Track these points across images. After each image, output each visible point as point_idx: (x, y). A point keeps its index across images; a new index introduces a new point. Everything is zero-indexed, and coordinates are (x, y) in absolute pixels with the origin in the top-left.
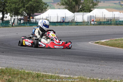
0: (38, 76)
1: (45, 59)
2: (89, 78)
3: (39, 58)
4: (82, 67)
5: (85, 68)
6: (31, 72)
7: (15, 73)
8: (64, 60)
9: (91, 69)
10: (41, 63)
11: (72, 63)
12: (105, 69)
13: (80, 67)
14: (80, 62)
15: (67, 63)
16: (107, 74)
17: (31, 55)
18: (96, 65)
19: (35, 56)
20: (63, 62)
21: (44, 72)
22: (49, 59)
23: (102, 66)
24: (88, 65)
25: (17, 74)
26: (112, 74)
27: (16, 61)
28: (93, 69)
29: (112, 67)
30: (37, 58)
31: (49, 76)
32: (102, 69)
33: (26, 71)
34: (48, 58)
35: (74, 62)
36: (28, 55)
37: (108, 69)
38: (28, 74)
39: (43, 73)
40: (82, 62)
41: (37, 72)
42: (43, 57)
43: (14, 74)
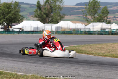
0: (1, 73)
1: (11, 60)
2: (40, 76)
3: (7, 60)
4: (38, 67)
5: (40, 68)
8: (26, 61)
9: (45, 69)
10: (6, 64)
11: (31, 64)
13: (37, 67)
15: (27, 64)
16: (56, 73)
18: (50, 66)
19: (4, 58)
20: (25, 63)
22: (14, 61)
23: (55, 67)
24: (44, 65)
26: (60, 73)
28: (47, 69)
29: (62, 68)
30: (5, 59)
31: (9, 74)
32: (53, 69)
34: (14, 59)
35: (34, 63)
39: (5, 71)
40: (39, 64)
41: (1, 71)
42: (10, 59)
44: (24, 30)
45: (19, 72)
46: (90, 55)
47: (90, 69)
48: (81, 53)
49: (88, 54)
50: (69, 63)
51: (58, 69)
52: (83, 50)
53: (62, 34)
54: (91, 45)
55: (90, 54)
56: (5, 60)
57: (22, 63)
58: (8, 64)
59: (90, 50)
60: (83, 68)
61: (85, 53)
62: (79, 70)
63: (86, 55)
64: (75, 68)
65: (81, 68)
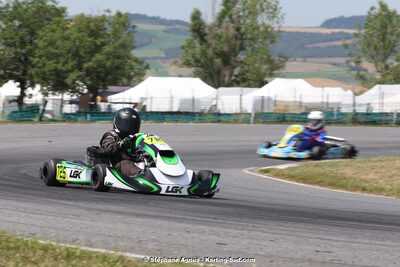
0: (69, 256)
3: (88, 209)
4: (195, 235)
5: (203, 237)
6: (54, 243)
7: (12, 245)
8: (155, 214)
9: (218, 239)
11: (174, 224)
12: (255, 242)
14: (194, 222)
15: (159, 222)
17: (69, 200)
18: (236, 231)
19: (79, 204)
20: (151, 221)
21: (86, 245)
23: (252, 233)
24: (215, 229)
25: (15, 248)
26: (271, 256)
27: (23, 215)
28: (225, 240)
29: (277, 236)
30: (84, 208)
31: (97, 257)
32: (248, 241)
33: (41, 242)
34: (114, 208)
35: (182, 220)
36: (63, 199)
37: (265, 243)
38: (45, 249)
39: (84, 248)
41: (68, 246)
42: (100, 206)
43: (9, 249)
44: (148, 109)
45: (132, 250)
46: (372, 195)
47: (373, 242)
48: (342, 187)
49: (364, 190)
50: (302, 221)
51: (264, 240)
52: (348, 176)
53: (276, 122)
54: (376, 159)
55: (371, 191)
56: (82, 211)
57: (140, 220)
58: (93, 224)
59: (371, 176)
60: (348, 240)
61: (356, 188)
62: (335, 244)
63: (359, 193)
64: (322, 239)
65: (343, 238)
